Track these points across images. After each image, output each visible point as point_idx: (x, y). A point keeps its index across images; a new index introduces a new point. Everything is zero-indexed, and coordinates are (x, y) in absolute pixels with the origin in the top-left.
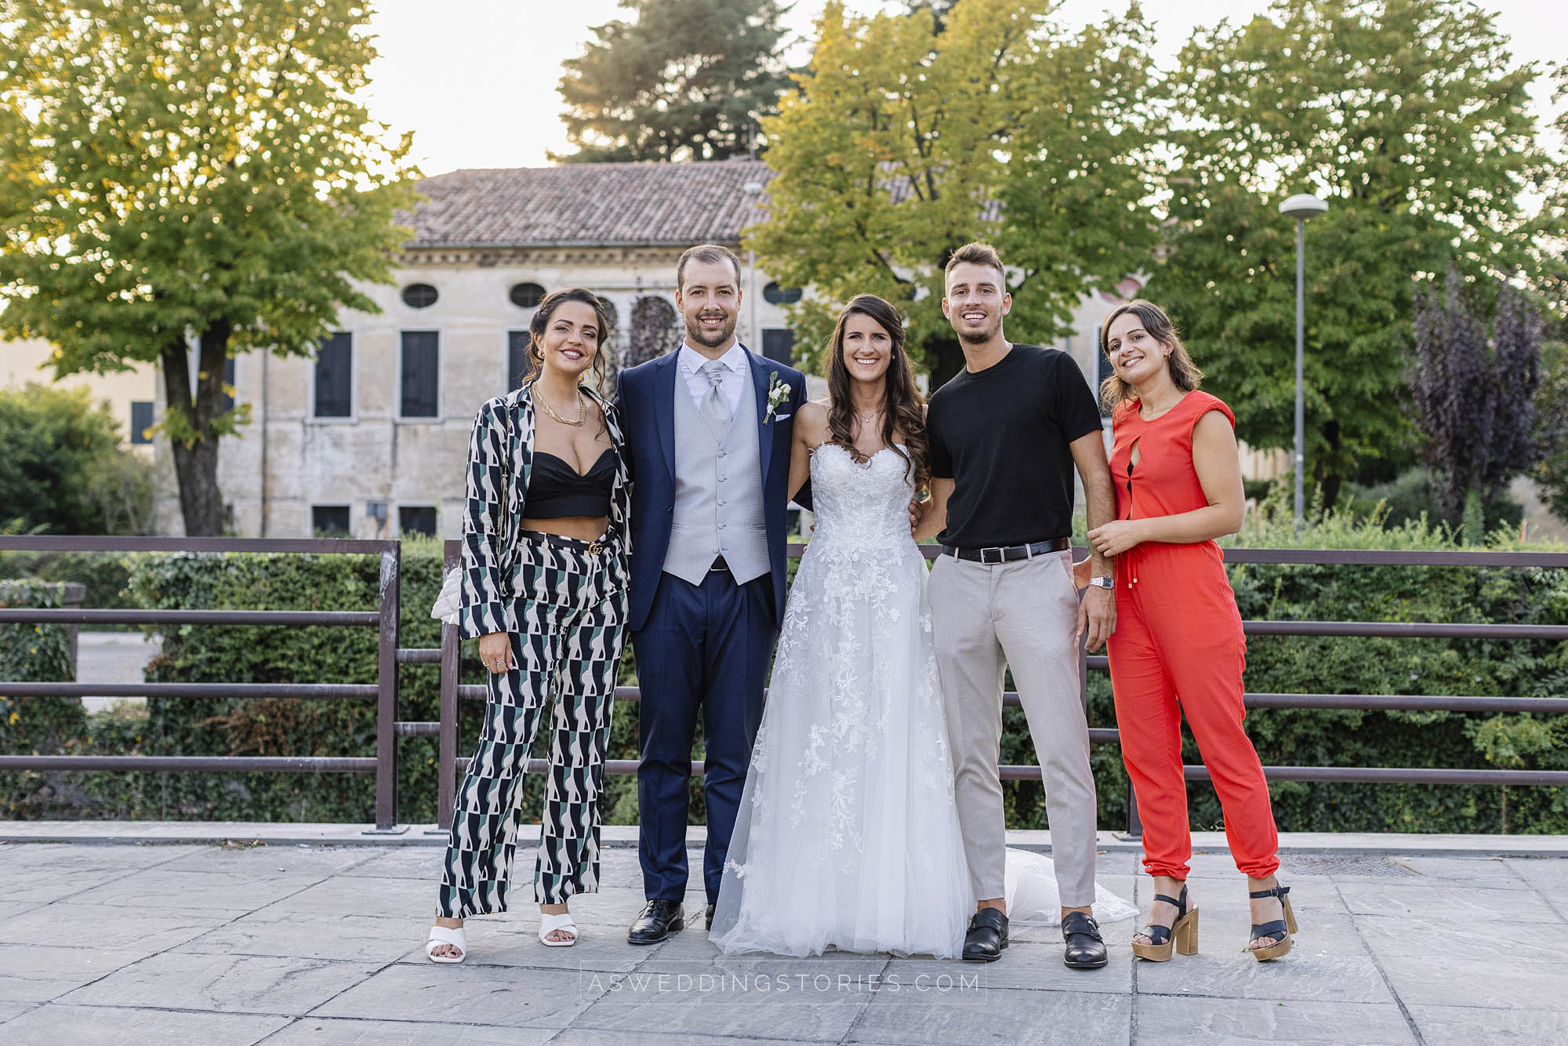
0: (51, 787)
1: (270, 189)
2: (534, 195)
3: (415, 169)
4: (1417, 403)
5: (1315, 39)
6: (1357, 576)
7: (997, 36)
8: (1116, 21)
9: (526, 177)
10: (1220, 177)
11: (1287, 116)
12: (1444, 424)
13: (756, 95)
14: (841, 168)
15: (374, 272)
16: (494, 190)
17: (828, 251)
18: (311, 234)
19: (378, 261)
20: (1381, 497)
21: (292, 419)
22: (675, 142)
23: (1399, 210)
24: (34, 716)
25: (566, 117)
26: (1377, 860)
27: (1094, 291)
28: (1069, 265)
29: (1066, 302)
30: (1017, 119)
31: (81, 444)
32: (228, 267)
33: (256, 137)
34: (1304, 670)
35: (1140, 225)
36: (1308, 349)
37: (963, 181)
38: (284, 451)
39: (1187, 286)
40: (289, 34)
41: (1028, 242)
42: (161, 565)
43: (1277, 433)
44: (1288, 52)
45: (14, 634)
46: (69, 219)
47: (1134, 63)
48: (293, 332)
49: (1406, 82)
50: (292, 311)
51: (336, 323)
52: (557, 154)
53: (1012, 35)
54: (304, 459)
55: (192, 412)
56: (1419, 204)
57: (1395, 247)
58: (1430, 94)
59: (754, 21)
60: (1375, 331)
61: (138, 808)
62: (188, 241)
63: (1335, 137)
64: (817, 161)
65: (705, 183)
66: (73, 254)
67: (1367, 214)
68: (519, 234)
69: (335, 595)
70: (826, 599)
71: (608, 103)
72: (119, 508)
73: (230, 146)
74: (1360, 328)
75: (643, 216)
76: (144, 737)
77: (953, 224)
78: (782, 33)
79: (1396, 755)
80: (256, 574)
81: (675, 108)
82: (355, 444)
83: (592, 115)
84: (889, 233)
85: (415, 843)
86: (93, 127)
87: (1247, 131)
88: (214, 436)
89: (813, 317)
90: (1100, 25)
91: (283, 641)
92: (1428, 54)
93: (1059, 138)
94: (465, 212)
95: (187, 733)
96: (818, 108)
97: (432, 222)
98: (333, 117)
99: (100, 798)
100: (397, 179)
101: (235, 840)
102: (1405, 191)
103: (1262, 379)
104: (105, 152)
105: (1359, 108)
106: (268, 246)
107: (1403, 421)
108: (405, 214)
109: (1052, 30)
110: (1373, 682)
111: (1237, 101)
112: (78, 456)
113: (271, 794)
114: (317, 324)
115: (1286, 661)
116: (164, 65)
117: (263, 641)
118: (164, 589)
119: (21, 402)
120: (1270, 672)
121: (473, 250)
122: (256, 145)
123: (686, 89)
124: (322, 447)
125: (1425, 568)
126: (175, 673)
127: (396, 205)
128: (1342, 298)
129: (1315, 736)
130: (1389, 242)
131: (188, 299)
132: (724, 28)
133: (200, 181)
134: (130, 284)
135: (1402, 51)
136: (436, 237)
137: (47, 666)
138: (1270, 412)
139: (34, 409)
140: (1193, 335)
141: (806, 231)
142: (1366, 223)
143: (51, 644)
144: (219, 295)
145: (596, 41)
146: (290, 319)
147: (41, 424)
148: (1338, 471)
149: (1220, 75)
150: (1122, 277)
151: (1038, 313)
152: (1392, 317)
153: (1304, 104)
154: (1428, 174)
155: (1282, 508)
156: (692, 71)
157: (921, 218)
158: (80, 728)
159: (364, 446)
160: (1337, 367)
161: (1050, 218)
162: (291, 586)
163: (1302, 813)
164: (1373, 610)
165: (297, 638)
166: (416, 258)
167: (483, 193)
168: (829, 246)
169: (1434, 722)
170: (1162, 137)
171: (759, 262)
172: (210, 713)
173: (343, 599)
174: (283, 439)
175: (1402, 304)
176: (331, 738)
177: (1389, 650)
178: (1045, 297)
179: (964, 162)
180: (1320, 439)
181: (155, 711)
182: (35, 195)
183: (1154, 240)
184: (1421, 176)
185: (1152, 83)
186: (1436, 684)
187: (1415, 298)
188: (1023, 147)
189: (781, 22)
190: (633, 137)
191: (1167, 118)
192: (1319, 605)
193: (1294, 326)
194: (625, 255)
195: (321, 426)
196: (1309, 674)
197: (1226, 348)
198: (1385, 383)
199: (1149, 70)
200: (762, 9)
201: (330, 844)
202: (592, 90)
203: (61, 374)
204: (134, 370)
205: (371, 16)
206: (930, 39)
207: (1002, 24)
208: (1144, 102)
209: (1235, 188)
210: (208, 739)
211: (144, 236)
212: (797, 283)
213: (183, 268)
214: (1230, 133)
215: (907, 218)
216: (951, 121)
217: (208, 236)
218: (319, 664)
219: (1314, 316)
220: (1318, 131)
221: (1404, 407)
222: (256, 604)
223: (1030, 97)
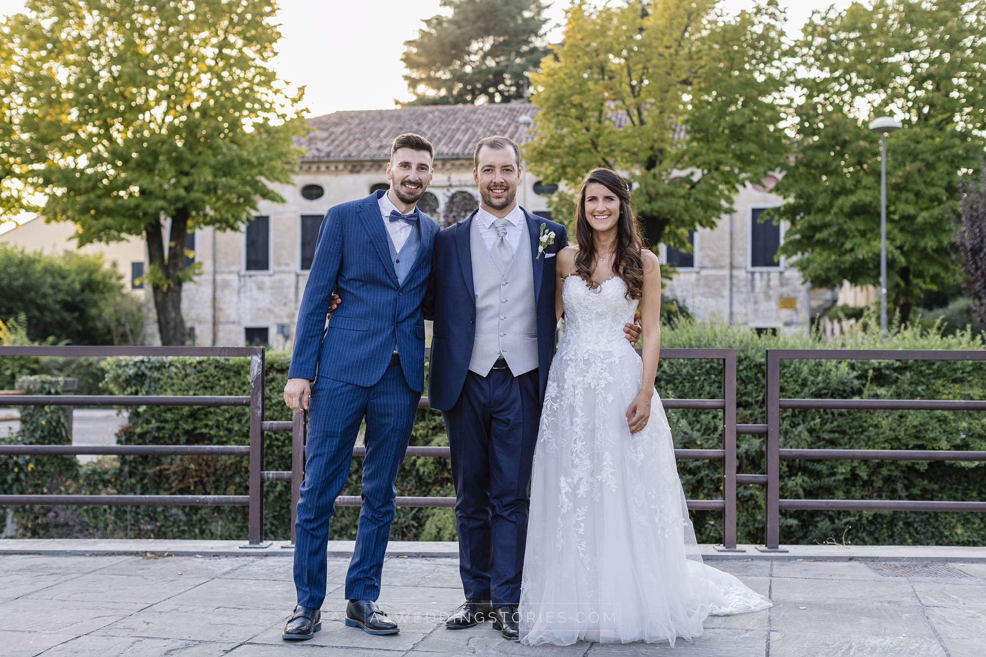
0: (55, 512)
1: (213, 123)
2: (385, 127)
3: (307, 110)
4: (962, 254)
5: (892, 17)
6: (924, 368)
7: (682, 18)
8: (761, 7)
9: (381, 115)
10: (830, 108)
11: (874, 68)
12: (980, 268)
13: (528, 61)
14: (581, 106)
15: (280, 177)
16: (360, 124)
17: (573, 159)
18: (239, 152)
19: (283, 169)
20: (939, 316)
21: (231, 272)
22: (477, 92)
23: (949, 128)
24: (44, 465)
25: (406, 78)
26: (941, 566)
27: (748, 183)
28: (731, 166)
29: (729, 191)
30: (696, 72)
31: (98, 289)
32: (187, 174)
33: (205, 90)
34: (888, 432)
35: (778, 140)
36: (889, 220)
37: (661, 113)
38: (227, 292)
39: (808, 179)
40: (225, 23)
41: (704, 152)
42: (127, 365)
43: (869, 275)
44: (874, 26)
45: (31, 411)
46: (86, 145)
47: (772, 34)
48: (229, 216)
49: (953, 45)
50: (228, 202)
51: (256, 209)
52: (401, 101)
53: (692, 17)
54: (239, 297)
55: (165, 268)
56: (962, 124)
57: (946, 152)
58: (969, 52)
59: (527, 14)
60: (933, 208)
61: (111, 526)
62: (161, 158)
63: (906, 81)
64: (565, 101)
65: (495, 118)
66: (88, 167)
67: (927, 131)
68: (375, 152)
69: (240, 384)
70: (566, 386)
71: (434, 68)
72: (121, 330)
73: (188, 96)
74: (924, 206)
75: (455, 139)
76: (116, 479)
77: (655, 141)
78: (545, 21)
79: (951, 489)
80: (188, 371)
81: (477, 71)
82: (272, 288)
83: (424, 76)
84: (613, 148)
85: (274, 554)
86: (100, 86)
87: (848, 77)
88: (179, 283)
89: (564, 202)
90: (750, 10)
91: (206, 415)
92: (968, 25)
93: (724, 84)
94: (341, 138)
95: (144, 476)
96: (566, 67)
97: (320, 145)
98: (254, 77)
99: (87, 519)
100: (295, 117)
101: (152, 553)
102: (953, 116)
103: (859, 240)
104: (108, 101)
105: (922, 62)
106: (212, 161)
107: (952, 267)
108: (303, 140)
109: (719, 13)
110: (935, 439)
111: (841, 58)
112: (96, 297)
113: (199, 516)
114: (244, 210)
115: (876, 426)
116: (145, 44)
117: (193, 415)
118: (128, 382)
119: (59, 262)
120: (865, 433)
121: (346, 162)
122: (204, 96)
123: (484, 58)
124: (251, 290)
125: (970, 362)
126: (136, 437)
127: (294, 133)
128: (911, 186)
129: (896, 476)
130: (942, 149)
131: (161, 194)
132: (508, 19)
133: (169, 119)
134: (125, 186)
135: (950, 24)
136: (323, 154)
137: (52, 432)
138: (864, 261)
139: (68, 267)
140: (813, 211)
141: (559, 147)
142: (927, 137)
143: (55, 418)
144: (181, 192)
145: (425, 27)
146: (227, 207)
147: (73, 276)
148: (910, 300)
149: (830, 42)
150: (766, 175)
151: (711, 199)
152: (945, 198)
153: (885, 60)
154: (968, 104)
155: (872, 323)
156: (487, 47)
157: (634, 137)
158: (74, 473)
159: (277, 289)
160: (908, 232)
161: (718, 136)
162: (211, 379)
163: (887, 528)
164: (935, 391)
165: (215, 413)
166: (310, 168)
167: (352, 126)
168: (574, 156)
169: (977, 467)
170: (792, 83)
171: (529, 167)
172: (159, 463)
173: (245, 388)
174: (226, 284)
175: (952, 190)
176: (237, 479)
177: (946, 418)
178: (715, 187)
179: (662, 100)
180: (898, 279)
181: (124, 462)
182: (64, 129)
183: (787, 150)
184: (963, 106)
185: (785, 47)
186: (978, 441)
187: (960, 185)
188: (700, 90)
189: (545, 14)
190: (450, 90)
191: (795, 70)
192: (898, 387)
193: (879, 205)
194: (444, 165)
195: (250, 276)
196: (891, 434)
197: (835, 219)
198: (940, 242)
199: (783, 39)
200: (533, 7)
201: (217, 555)
202: (423, 60)
203: (81, 244)
204: (128, 241)
205: (277, 12)
206: (639, 20)
207: (685, 10)
208: (779, 59)
209: (840, 115)
210: (158, 480)
211: (134, 155)
212: (553, 180)
213: (159, 175)
214: (836, 79)
215: (625, 137)
216: (653, 73)
217: (174, 154)
218: (230, 431)
219: (893, 199)
220: (894, 77)
221: (954, 257)
222: (188, 391)
223: (705, 58)
